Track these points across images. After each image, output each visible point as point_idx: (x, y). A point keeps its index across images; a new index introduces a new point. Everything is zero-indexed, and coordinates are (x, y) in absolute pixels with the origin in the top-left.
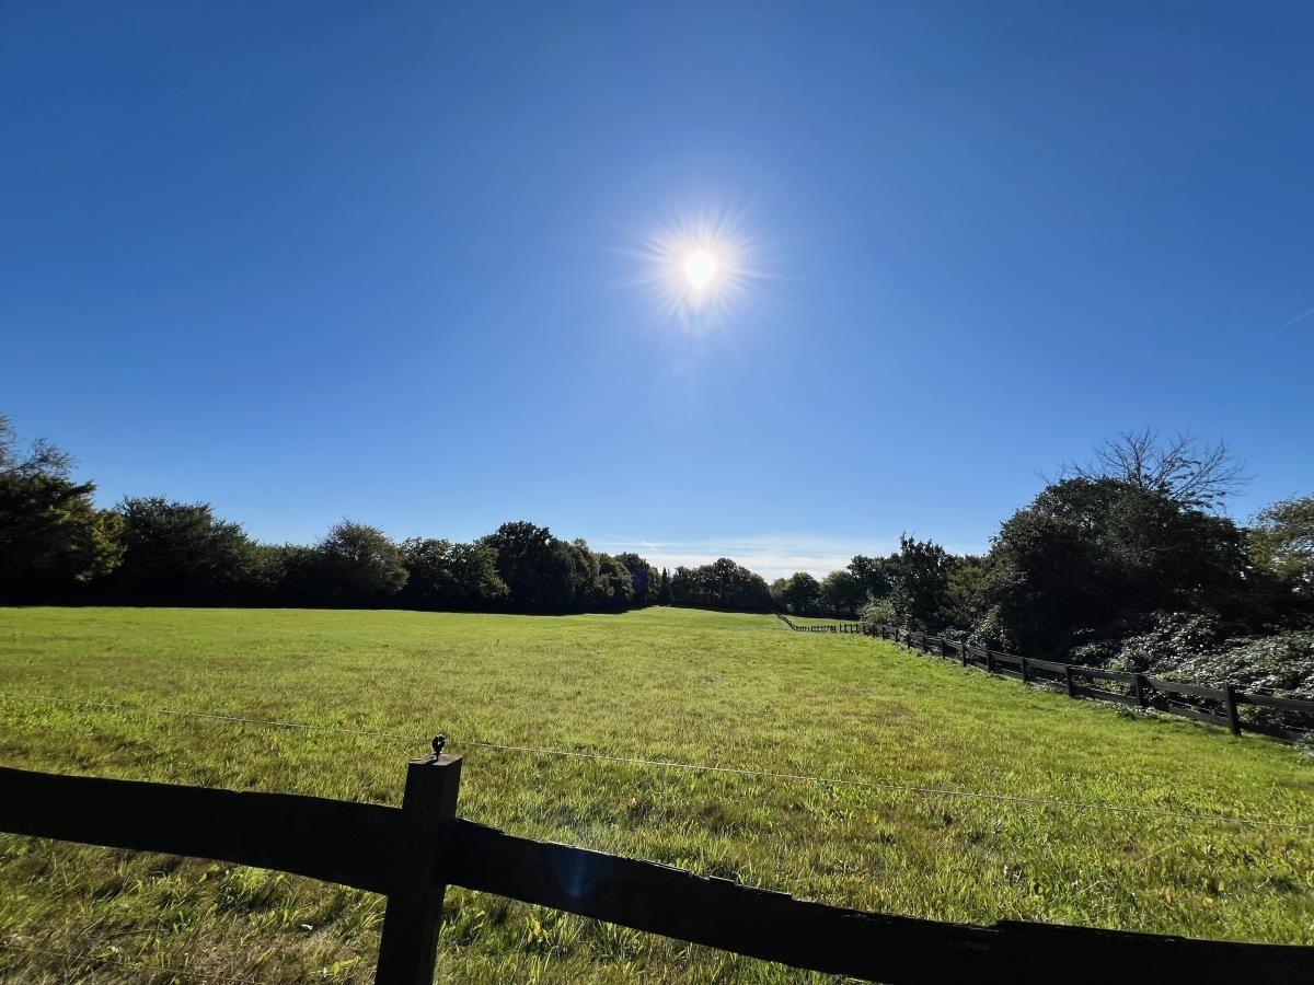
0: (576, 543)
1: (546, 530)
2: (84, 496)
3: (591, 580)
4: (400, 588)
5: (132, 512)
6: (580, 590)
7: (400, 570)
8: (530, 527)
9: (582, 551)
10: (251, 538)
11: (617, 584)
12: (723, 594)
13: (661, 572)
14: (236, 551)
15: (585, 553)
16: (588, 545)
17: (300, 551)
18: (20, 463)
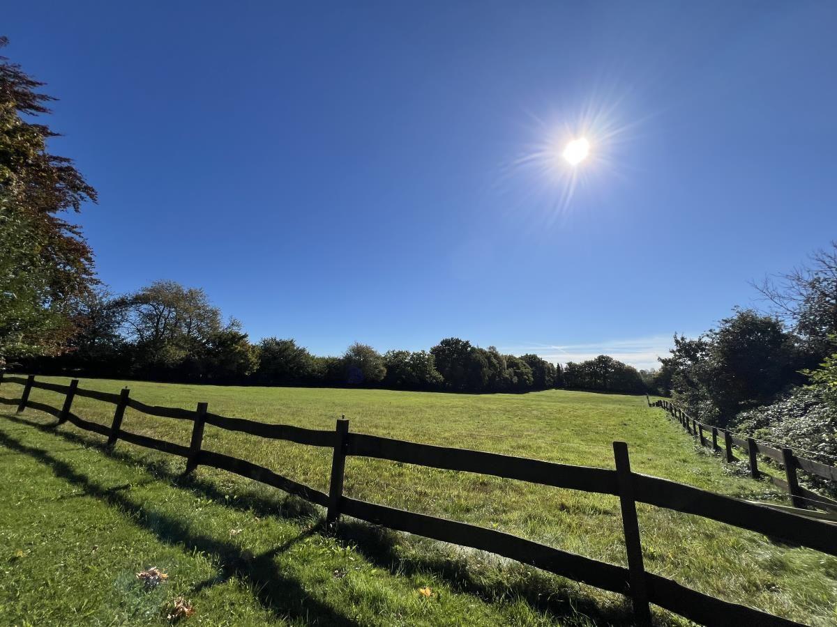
0: (490, 349)
1: (467, 342)
2: (245, 339)
3: (500, 372)
4: (383, 378)
5: (265, 344)
6: (492, 378)
7: (382, 368)
8: (458, 341)
9: (493, 354)
10: (312, 354)
11: (520, 375)
12: (604, 380)
13: (556, 366)
14: (304, 361)
15: (496, 356)
16: (497, 350)
17: (334, 359)
18: (226, 327)
